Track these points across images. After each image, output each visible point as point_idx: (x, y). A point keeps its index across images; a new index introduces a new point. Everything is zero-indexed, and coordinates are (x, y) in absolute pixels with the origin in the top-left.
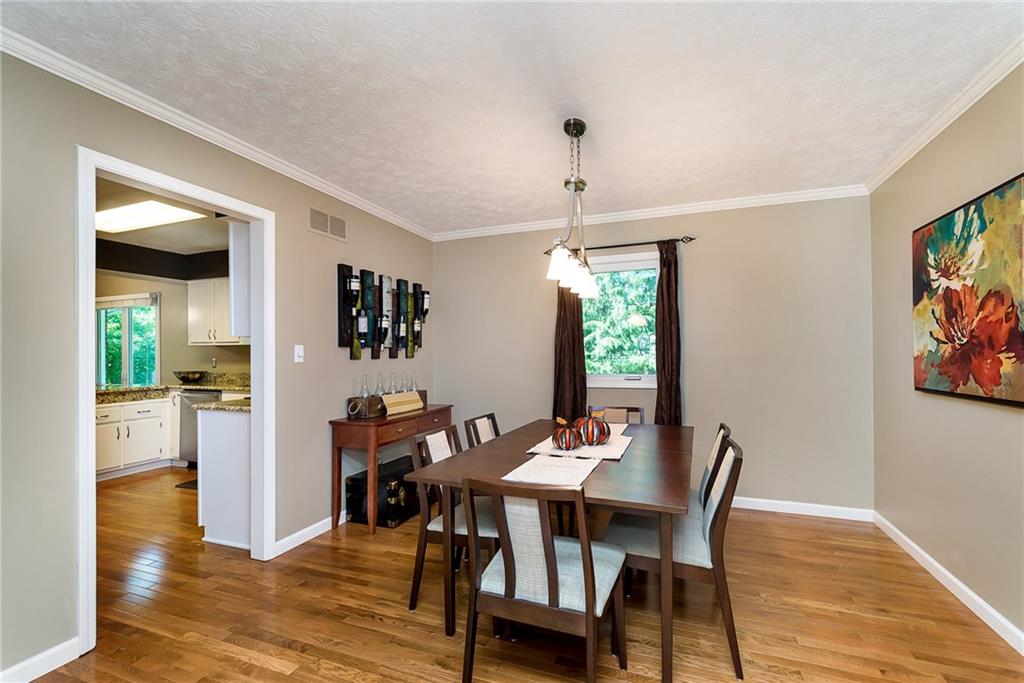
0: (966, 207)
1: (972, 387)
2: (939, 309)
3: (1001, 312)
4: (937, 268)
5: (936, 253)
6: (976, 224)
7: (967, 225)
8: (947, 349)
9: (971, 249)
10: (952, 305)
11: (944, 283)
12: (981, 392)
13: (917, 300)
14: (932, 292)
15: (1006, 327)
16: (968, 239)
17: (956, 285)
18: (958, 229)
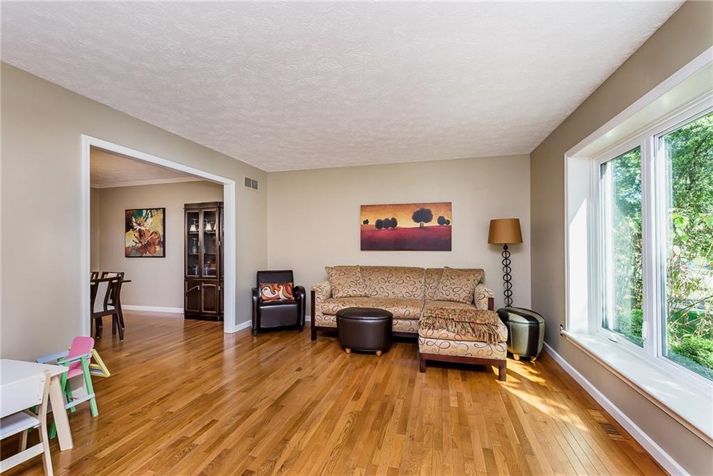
0: (147, 210)
1: (148, 254)
2: (137, 234)
3: (157, 237)
4: (136, 223)
5: (136, 218)
6: (150, 215)
7: (147, 214)
8: (140, 245)
9: (148, 220)
10: (141, 234)
11: (139, 227)
12: (150, 255)
13: (127, 230)
14: (134, 229)
15: (158, 240)
16: (147, 218)
17: (143, 228)
18: (144, 215)
